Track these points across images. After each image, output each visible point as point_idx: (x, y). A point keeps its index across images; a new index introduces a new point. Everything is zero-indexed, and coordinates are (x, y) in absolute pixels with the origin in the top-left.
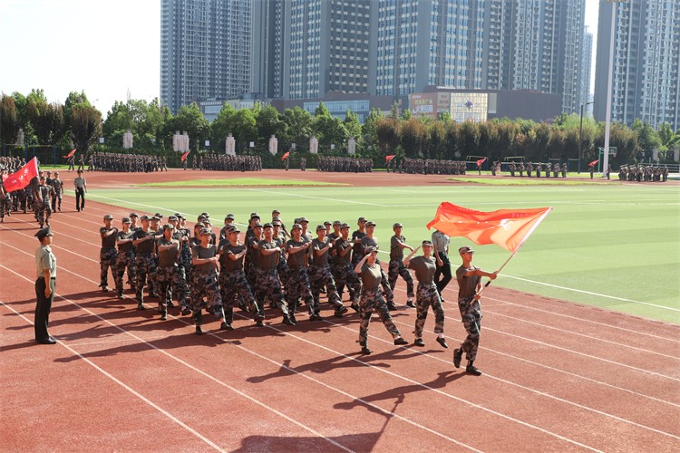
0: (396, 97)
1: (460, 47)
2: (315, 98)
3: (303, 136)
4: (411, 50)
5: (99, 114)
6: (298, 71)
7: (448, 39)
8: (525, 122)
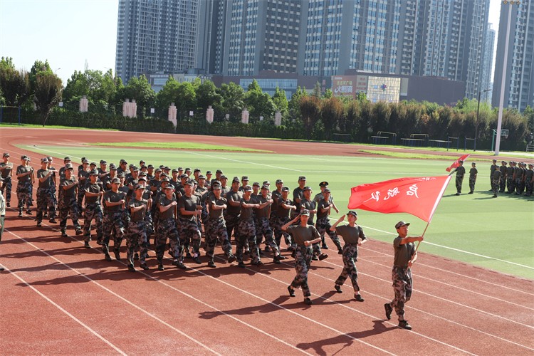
0: (321, 78)
1: (378, 37)
2: (250, 76)
3: (236, 108)
4: (336, 37)
5: (60, 81)
6: (236, 51)
7: (368, 30)
8: (430, 105)
